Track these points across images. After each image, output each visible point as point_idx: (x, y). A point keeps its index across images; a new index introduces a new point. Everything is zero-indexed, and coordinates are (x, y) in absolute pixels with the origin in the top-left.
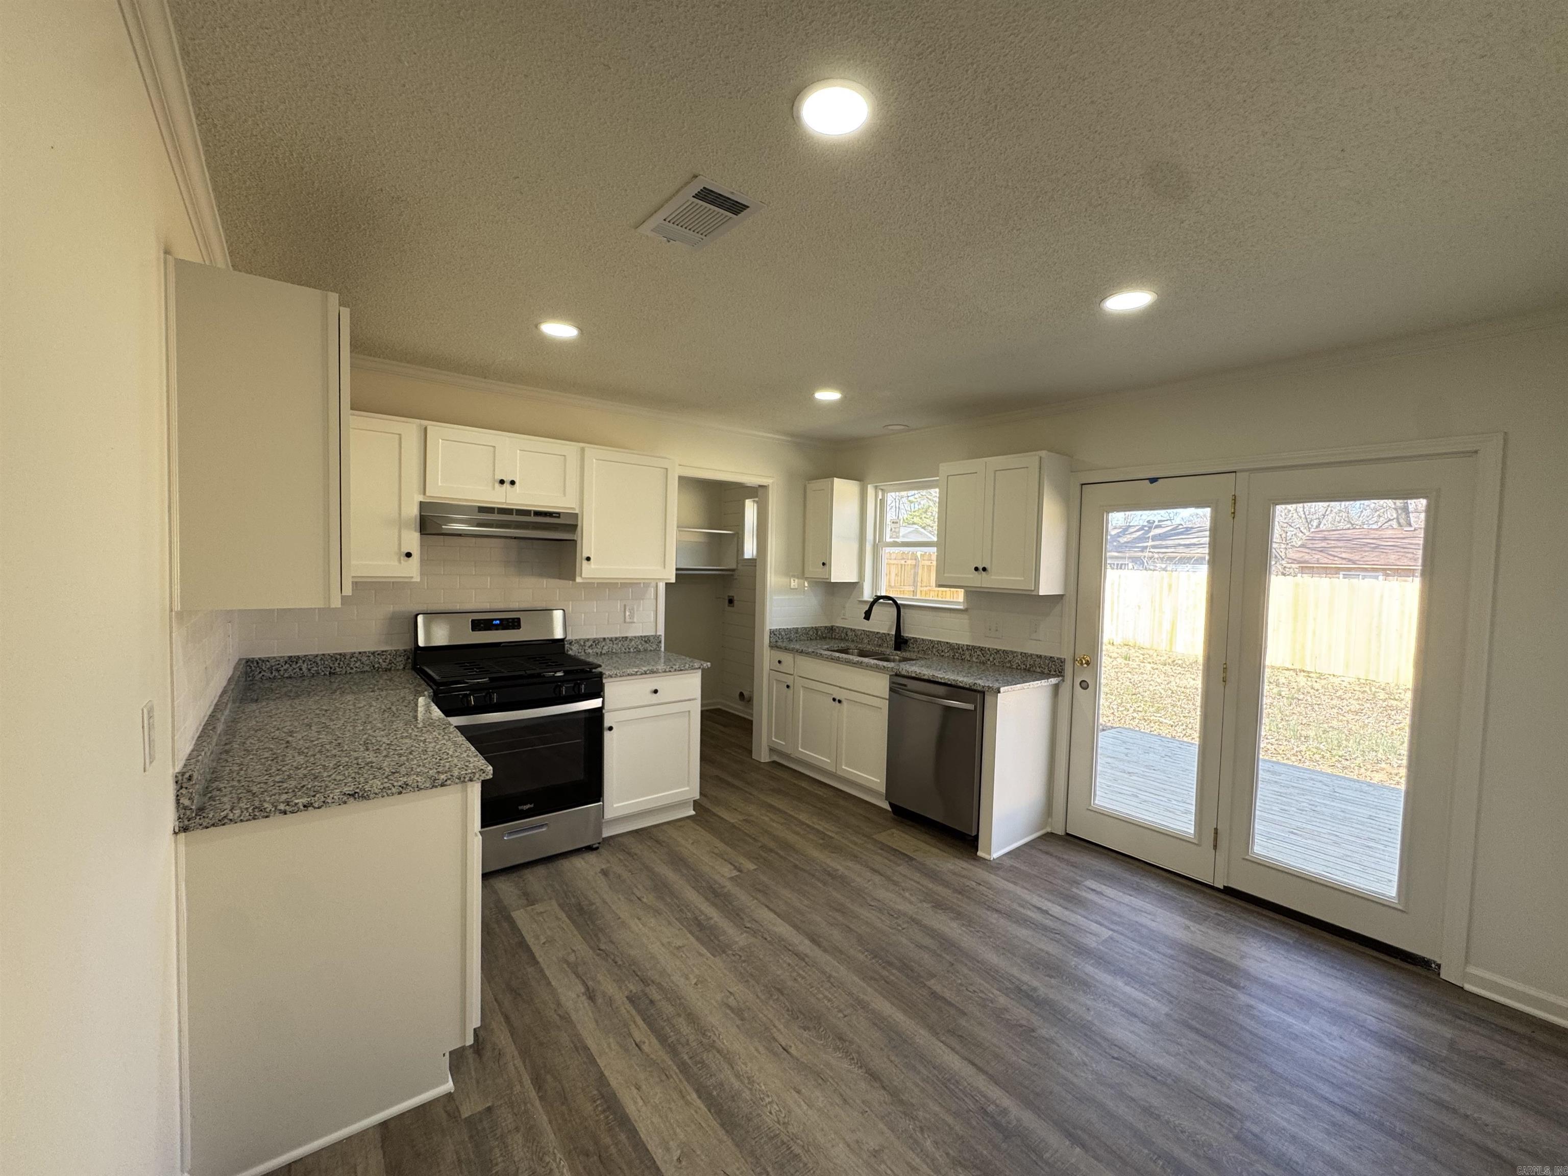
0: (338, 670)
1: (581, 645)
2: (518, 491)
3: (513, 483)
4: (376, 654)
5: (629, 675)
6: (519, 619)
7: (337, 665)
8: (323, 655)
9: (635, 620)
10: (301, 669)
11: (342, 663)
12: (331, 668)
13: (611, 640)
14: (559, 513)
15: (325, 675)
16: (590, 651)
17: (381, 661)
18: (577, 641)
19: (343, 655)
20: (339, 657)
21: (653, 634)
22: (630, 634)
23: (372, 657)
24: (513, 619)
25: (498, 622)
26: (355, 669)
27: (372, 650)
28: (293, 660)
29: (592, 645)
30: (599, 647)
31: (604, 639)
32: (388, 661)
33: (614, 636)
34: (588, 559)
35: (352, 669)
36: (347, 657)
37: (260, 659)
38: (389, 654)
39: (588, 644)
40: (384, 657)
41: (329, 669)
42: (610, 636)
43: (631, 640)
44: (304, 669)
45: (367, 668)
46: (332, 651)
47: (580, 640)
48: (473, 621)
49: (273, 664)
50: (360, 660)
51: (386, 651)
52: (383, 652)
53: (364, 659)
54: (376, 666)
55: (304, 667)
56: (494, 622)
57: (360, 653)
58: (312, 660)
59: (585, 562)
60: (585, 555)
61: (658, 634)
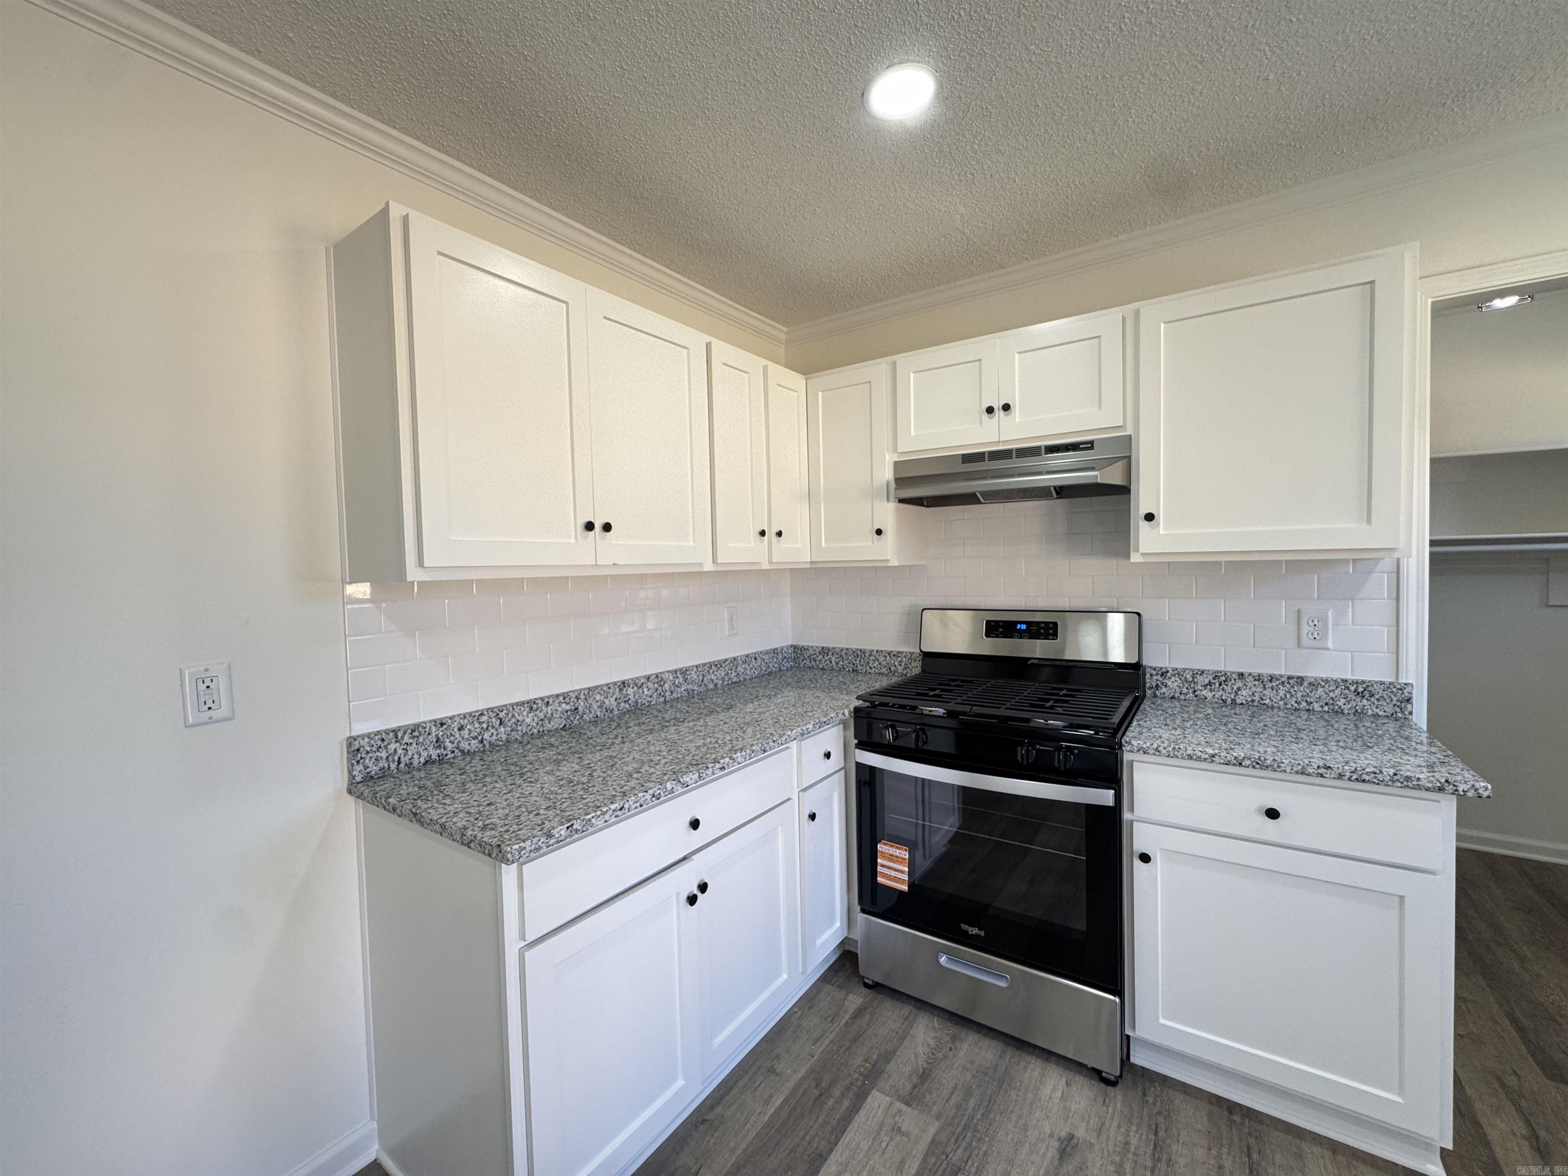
0: (859, 667)
1: (1186, 680)
2: (1017, 420)
3: (1006, 407)
4: (892, 655)
5: (1190, 757)
6: (1056, 624)
7: (858, 662)
8: (847, 649)
9: (1330, 645)
10: (831, 662)
11: (862, 661)
12: (854, 664)
13: (1258, 678)
14: (1092, 443)
15: (849, 671)
16: (1206, 693)
17: (896, 663)
18: (1178, 673)
19: (863, 652)
20: (859, 653)
21: (1388, 679)
22: (1314, 672)
23: (888, 658)
24: (1047, 623)
25: (1024, 627)
26: (873, 669)
27: (889, 649)
28: (825, 651)
29: (1210, 684)
30: (1228, 689)
31: (1241, 675)
32: (903, 664)
33: (1266, 670)
34: (1150, 517)
35: (871, 668)
36: (867, 655)
37: (803, 646)
38: (905, 657)
39: (1203, 680)
40: (899, 659)
41: (852, 665)
42: (1256, 671)
43: (1314, 685)
44: (833, 663)
45: (884, 670)
46: (854, 647)
47: (1185, 670)
48: (988, 622)
49: (811, 653)
50: (878, 660)
51: (902, 653)
52: (898, 653)
53: (881, 659)
54: (893, 669)
55: (833, 659)
56: (1019, 627)
57: (877, 651)
58: (842, 653)
59: (1144, 524)
60: (1143, 511)
61: (1403, 680)
